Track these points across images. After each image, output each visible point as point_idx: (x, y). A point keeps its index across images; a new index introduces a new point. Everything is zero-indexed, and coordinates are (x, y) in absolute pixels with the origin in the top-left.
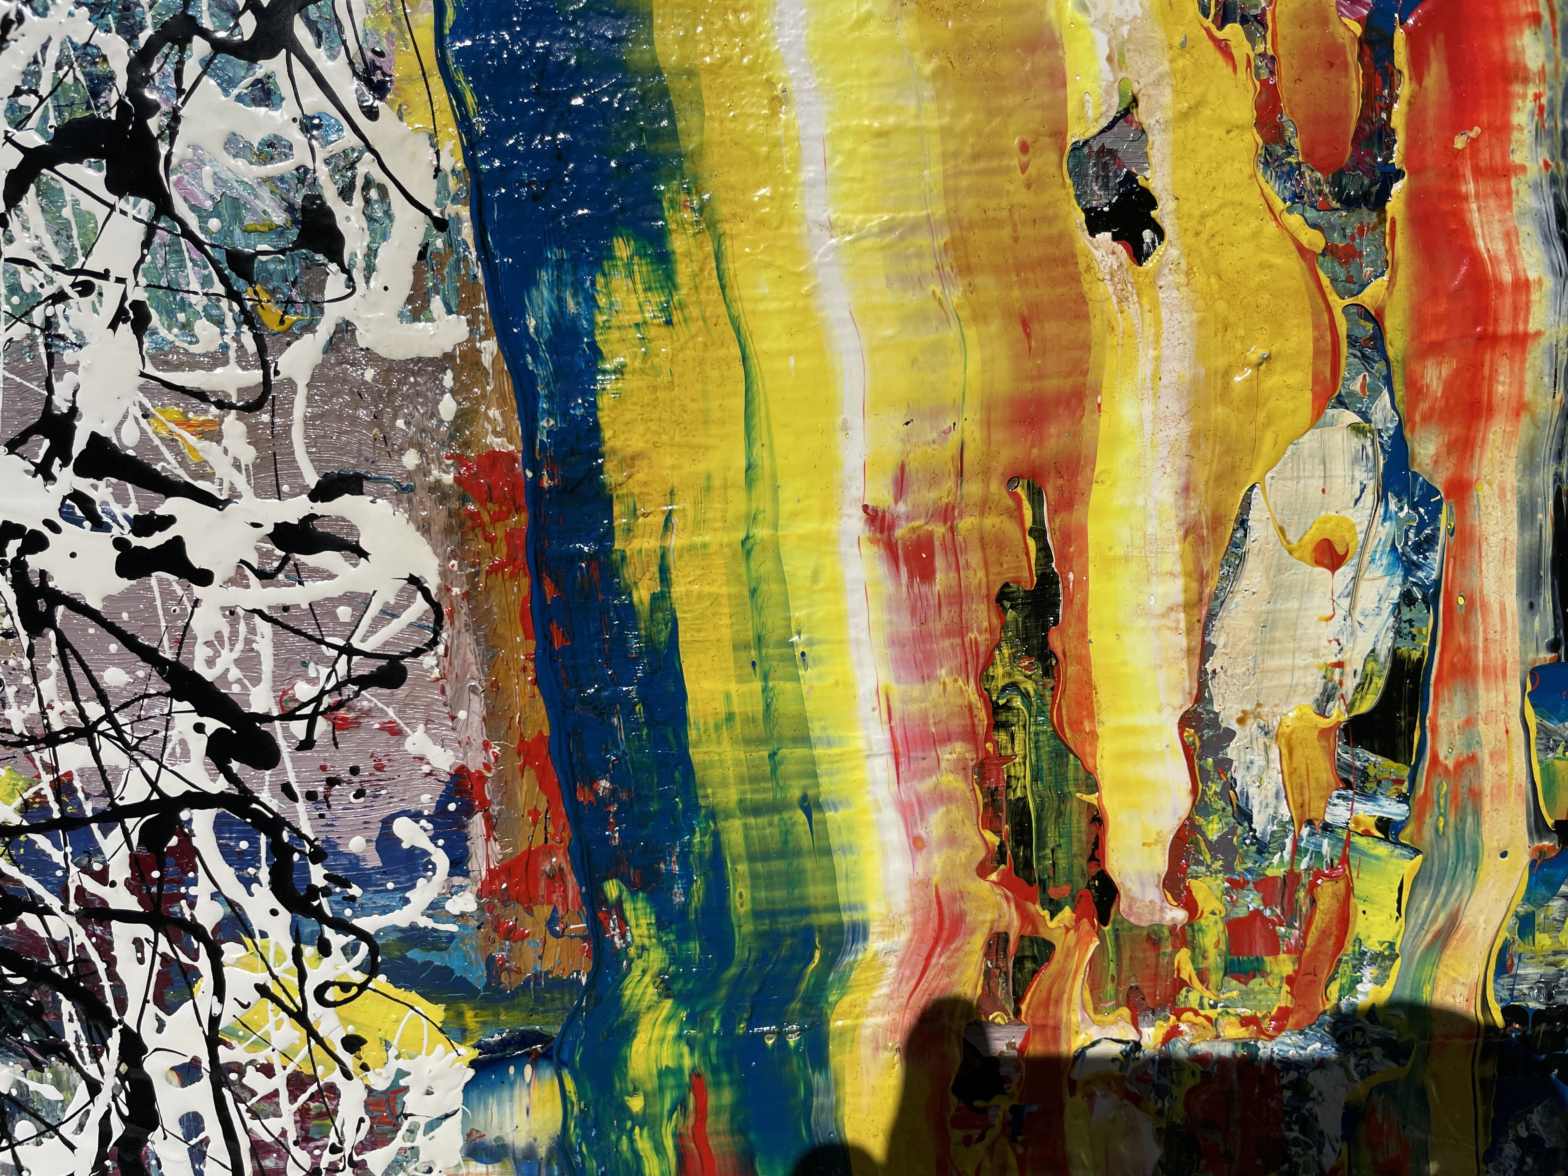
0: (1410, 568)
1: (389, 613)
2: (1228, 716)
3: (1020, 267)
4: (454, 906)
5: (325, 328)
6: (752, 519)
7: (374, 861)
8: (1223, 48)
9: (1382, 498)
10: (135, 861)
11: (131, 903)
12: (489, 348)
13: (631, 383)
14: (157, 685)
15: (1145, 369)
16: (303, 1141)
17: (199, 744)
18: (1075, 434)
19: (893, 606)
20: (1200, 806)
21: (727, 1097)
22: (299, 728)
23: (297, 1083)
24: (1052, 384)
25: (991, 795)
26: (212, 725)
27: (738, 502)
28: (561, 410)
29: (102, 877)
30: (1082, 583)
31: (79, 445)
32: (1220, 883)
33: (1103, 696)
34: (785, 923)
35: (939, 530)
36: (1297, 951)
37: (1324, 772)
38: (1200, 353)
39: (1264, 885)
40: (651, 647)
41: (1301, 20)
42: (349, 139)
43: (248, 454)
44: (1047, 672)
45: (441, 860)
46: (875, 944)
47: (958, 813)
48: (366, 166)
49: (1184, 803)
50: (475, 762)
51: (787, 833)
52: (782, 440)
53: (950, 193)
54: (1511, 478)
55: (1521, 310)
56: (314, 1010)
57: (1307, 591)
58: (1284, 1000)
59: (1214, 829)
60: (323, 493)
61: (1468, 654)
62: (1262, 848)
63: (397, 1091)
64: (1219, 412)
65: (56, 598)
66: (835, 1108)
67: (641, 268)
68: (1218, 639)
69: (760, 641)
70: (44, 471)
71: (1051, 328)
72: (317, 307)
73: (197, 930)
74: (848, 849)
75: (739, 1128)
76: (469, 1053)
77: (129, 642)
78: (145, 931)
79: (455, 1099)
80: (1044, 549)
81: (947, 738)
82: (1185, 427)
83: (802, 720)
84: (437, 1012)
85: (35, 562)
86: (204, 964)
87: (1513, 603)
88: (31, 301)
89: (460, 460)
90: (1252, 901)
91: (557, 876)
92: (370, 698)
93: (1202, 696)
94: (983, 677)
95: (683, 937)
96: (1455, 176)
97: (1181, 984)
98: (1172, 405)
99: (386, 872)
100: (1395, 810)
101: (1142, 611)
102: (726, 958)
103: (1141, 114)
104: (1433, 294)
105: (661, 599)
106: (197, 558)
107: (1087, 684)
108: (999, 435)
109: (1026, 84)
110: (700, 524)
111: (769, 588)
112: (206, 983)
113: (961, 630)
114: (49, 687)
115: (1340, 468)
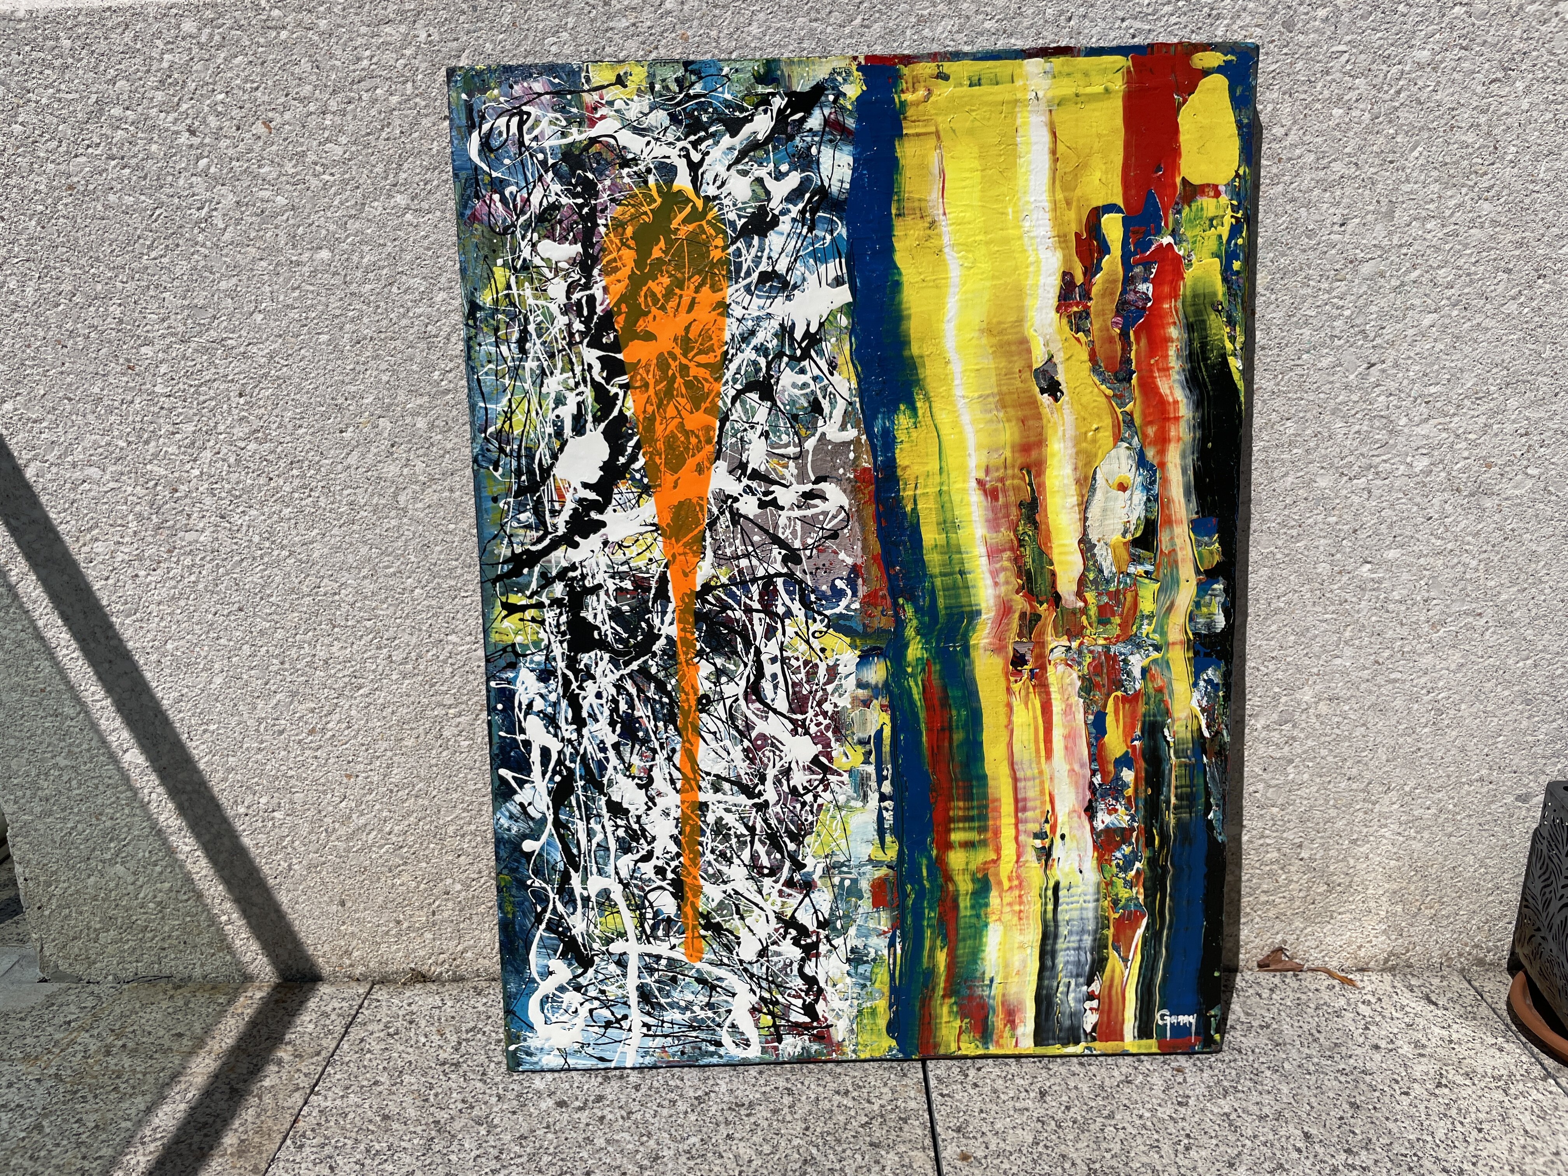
0: (1148, 490)
1: (834, 517)
2: (1094, 540)
3: (1020, 405)
4: (853, 606)
5: (818, 435)
6: (942, 484)
7: (829, 593)
8: (1078, 340)
9: (1138, 469)
10: (760, 594)
11: (759, 607)
12: (864, 437)
13: (904, 446)
14: (768, 541)
15: (1060, 433)
16: (808, 682)
17: (779, 558)
18: (1040, 454)
19: (986, 509)
20: (1086, 568)
21: (938, 667)
22: (808, 552)
23: (806, 663)
24: (1032, 439)
25: (1019, 568)
26: (783, 552)
27: (937, 479)
28: (884, 454)
29: (751, 599)
30: (1045, 499)
31: (749, 471)
32: (1094, 593)
33: (1053, 535)
34: (955, 611)
35: (1000, 485)
36: (1121, 615)
37: (1126, 557)
38: (1077, 427)
39: (1109, 594)
40: (912, 525)
41: (1100, 329)
42: (826, 382)
43: (795, 472)
44: (1036, 528)
45: (849, 592)
46: (984, 617)
47: (1009, 574)
48: (830, 389)
49: (1081, 568)
50: (859, 562)
51: (955, 581)
52: (950, 460)
53: (999, 385)
54: (1178, 461)
55: (1176, 410)
56: (812, 639)
57: (1116, 499)
58: (1118, 632)
59: (1091, 576)
60: (816, 482)
61: (1169, 517)
62: (1108, 582)
63: (836, 665)
64: (1084, 445)
65: (741, 516)
66: (972, 671)
67: (908, 412)
68: (1089, 515)
69: (945, 522)
70: (739, 480)
71: (1031, 423)
72: (816, 429)
73: (777, 615)
74: (974, 587)
75: (942, 678)
76: (858, 653)
77: (761, 528)
78: (762, 615)
79: (853, 668)
80: (1032, 489)
81: (1004, 550)
82: (1074, 450)
83: (959, 546)
84: (848, 640)
85: (735, 505)
86: (779, 626)
87: (1182, 500)
88: (737, 431)
89: (855, 471)
90: (1105, 599)
91: (884, 597)
92: (828, 543)
93: (1085, 533)
94: (1015, 531)
95: (923, 616)
96: (1152, 371)
97: (1084, 627)
98: (1070, 444)
99: (833, 596)
100: (1149, 568)
101: (1064, 507)
102: (937, 623)
103: (1054, 360)
104: (1148, 406)
105: (914, 510)
106: (780, 503)
107: (1048, 531)
108: (1017, 455)
109: (1020, 354)
110: (926, 486)
111: (947, 505)
112: (780, 631)
113: (1007, 516)
114: (738, 542)
115: (1123, 460)
